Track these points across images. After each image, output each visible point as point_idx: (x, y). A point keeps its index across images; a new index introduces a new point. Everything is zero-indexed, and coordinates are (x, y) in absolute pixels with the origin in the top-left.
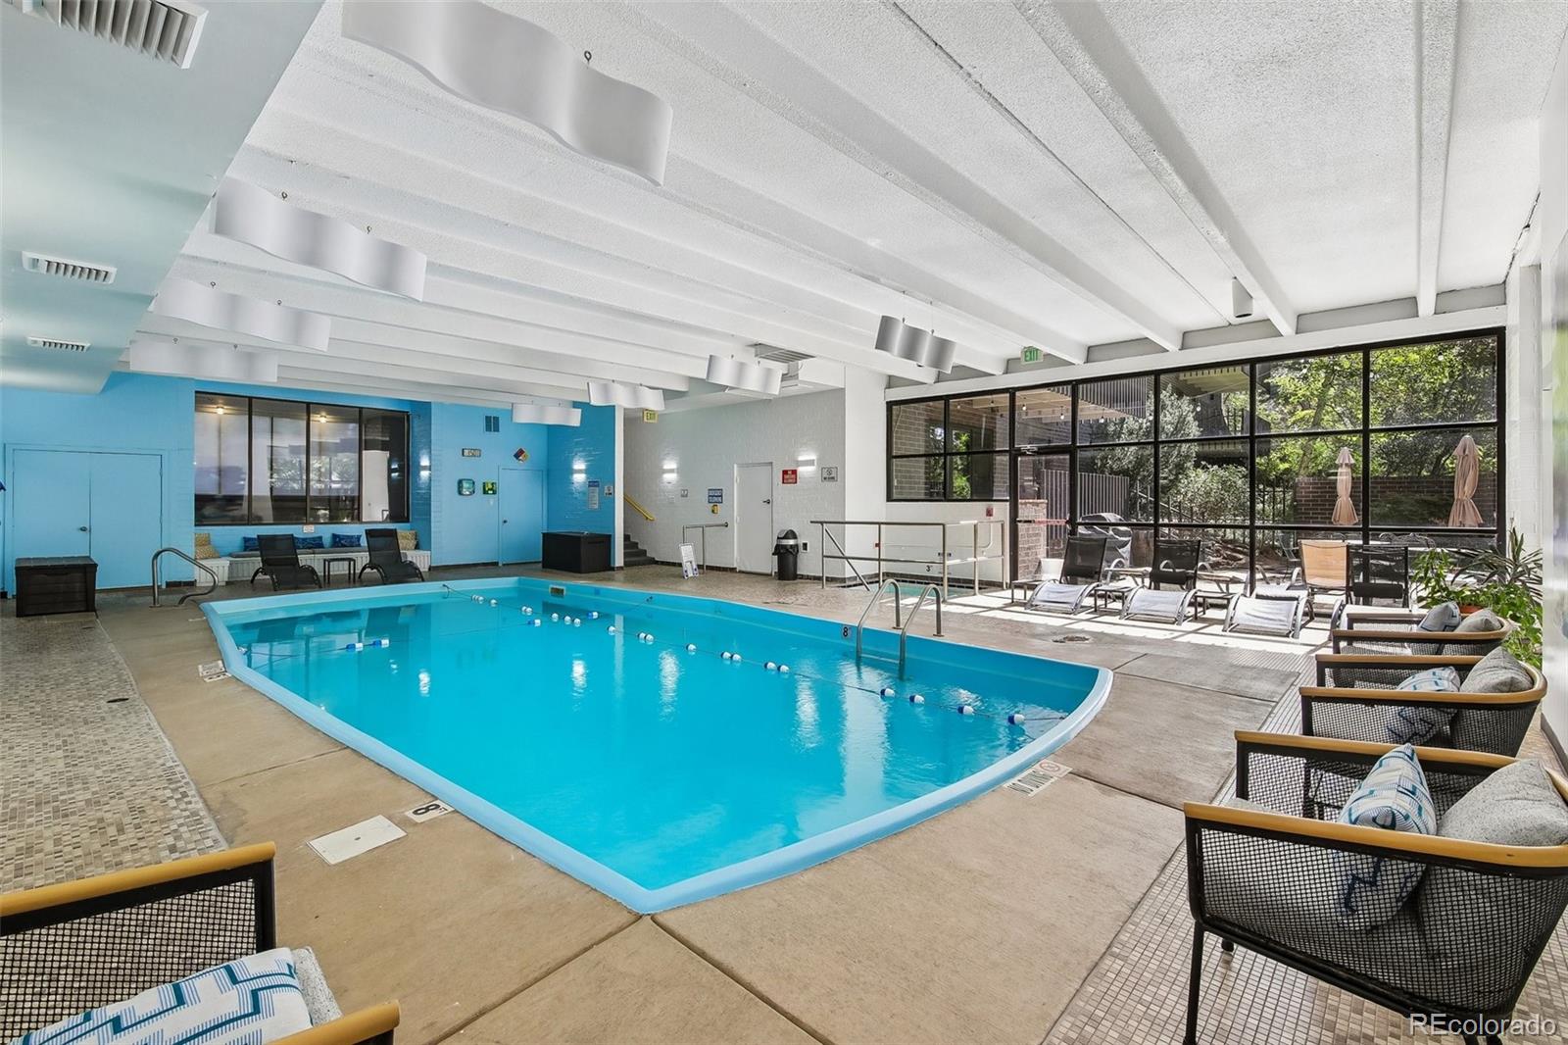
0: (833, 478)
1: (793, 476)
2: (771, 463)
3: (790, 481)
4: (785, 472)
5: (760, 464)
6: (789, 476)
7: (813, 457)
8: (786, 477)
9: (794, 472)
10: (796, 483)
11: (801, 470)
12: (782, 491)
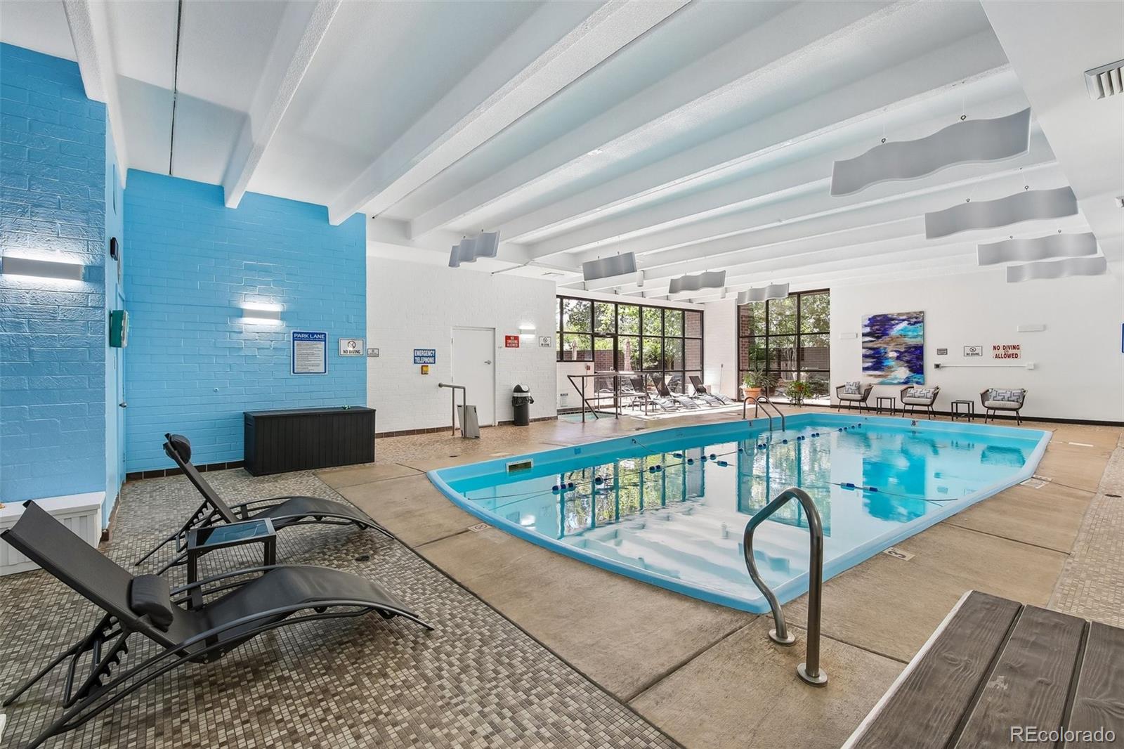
0: (548, 345)
1: (516, 341)
2: (494, 329)
3: (514, 345)
4: (508, 338)
5: (481, 329)
6: (511, 341)
7: (532, 327)
8: (510, 341)
9: (516, 338)
10: (518, 347)
11: (522, 337)
12: (505, 354)
